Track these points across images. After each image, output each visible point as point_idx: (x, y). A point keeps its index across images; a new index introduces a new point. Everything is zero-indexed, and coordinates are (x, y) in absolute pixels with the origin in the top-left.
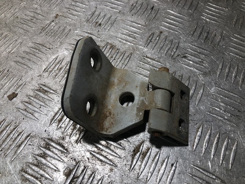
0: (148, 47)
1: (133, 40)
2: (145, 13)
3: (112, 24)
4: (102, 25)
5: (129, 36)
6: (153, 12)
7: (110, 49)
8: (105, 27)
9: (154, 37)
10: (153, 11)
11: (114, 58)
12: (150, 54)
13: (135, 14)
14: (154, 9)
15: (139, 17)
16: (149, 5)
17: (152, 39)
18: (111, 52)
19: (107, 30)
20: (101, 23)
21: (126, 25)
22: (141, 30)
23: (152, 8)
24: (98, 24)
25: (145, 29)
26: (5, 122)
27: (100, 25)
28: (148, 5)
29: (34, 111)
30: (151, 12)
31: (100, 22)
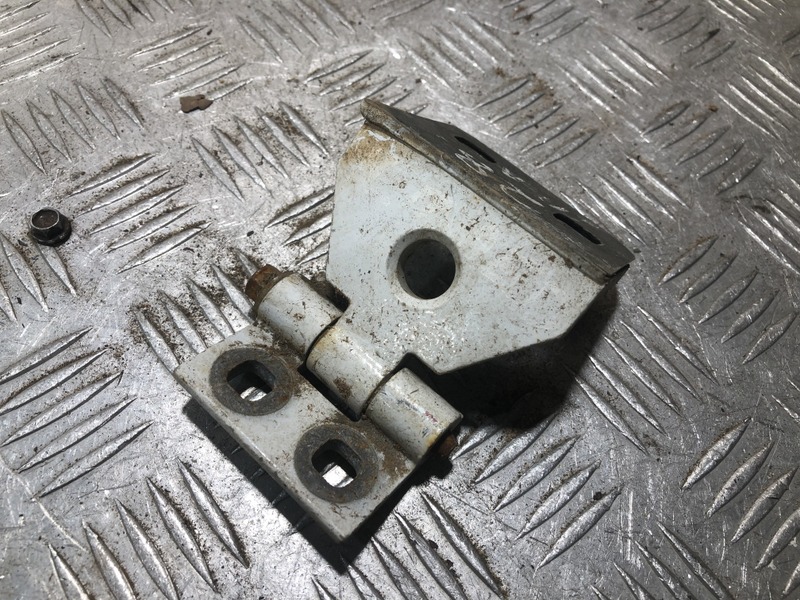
0: (655, 134)
1: (614, 97)
2: (684, 38)
3: (567, 31)
4: (533, 21)
5: (608, 81)
6: (709, 46)
7: (533, 93)
8: (542, 32)
9: (685, 114)
10: (712, 41)
11: (534, 122)
12: (653, 155)
13: (651, 30)
14: (716, 37)
15: (660, 43)
16: (705, 21)
17: (675, 117)
18: (533, 102)
19: (544, 40)
20: (534, 15)
21: (610, 49)
22: (653, 79)
23: (712, 34)
24: (523, 14)
25: (666, 81)
26: (145, 161)
27: (529, 18)
28: (703, 19)
29: (239, 166)
30: (703, 43)
31: (531, 10)
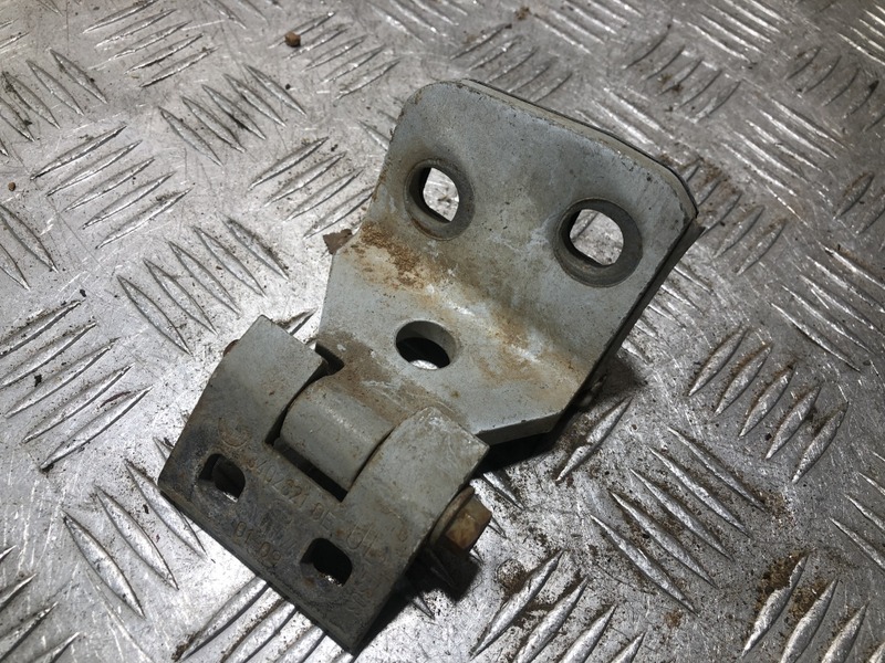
0: (848, 215)
1: (793, 176)
2: (846, 95)
4: (682, 93)
5: (781, 157)
6: (873, 102)
7: (707, 181)
8: (696, 103)
9: (872, 188)
10: (874, 97)
11: (719, 219)
12: (852, 243)
13: (810, 89)
14: (877, 90)
15: (823, 105)
16: (861, 72)
17: (863, 193)
18: (710, 193)
19: (701, 115)
20: (683, 84)
21: (774, 118)
22: (828, 149)
23: (873, 87)
24: (669, 85)
25: (841, 150)
27: (677, 88)
28: (858, 70)
30: (867, 99)
31: (677, 78)
